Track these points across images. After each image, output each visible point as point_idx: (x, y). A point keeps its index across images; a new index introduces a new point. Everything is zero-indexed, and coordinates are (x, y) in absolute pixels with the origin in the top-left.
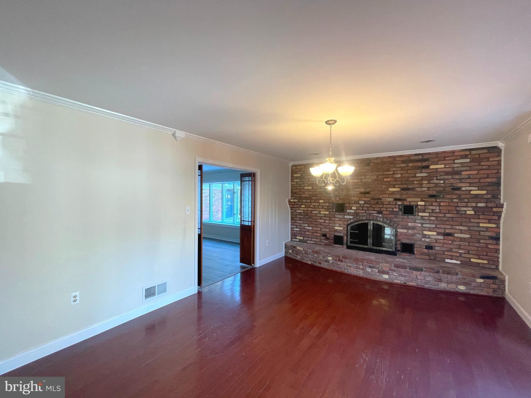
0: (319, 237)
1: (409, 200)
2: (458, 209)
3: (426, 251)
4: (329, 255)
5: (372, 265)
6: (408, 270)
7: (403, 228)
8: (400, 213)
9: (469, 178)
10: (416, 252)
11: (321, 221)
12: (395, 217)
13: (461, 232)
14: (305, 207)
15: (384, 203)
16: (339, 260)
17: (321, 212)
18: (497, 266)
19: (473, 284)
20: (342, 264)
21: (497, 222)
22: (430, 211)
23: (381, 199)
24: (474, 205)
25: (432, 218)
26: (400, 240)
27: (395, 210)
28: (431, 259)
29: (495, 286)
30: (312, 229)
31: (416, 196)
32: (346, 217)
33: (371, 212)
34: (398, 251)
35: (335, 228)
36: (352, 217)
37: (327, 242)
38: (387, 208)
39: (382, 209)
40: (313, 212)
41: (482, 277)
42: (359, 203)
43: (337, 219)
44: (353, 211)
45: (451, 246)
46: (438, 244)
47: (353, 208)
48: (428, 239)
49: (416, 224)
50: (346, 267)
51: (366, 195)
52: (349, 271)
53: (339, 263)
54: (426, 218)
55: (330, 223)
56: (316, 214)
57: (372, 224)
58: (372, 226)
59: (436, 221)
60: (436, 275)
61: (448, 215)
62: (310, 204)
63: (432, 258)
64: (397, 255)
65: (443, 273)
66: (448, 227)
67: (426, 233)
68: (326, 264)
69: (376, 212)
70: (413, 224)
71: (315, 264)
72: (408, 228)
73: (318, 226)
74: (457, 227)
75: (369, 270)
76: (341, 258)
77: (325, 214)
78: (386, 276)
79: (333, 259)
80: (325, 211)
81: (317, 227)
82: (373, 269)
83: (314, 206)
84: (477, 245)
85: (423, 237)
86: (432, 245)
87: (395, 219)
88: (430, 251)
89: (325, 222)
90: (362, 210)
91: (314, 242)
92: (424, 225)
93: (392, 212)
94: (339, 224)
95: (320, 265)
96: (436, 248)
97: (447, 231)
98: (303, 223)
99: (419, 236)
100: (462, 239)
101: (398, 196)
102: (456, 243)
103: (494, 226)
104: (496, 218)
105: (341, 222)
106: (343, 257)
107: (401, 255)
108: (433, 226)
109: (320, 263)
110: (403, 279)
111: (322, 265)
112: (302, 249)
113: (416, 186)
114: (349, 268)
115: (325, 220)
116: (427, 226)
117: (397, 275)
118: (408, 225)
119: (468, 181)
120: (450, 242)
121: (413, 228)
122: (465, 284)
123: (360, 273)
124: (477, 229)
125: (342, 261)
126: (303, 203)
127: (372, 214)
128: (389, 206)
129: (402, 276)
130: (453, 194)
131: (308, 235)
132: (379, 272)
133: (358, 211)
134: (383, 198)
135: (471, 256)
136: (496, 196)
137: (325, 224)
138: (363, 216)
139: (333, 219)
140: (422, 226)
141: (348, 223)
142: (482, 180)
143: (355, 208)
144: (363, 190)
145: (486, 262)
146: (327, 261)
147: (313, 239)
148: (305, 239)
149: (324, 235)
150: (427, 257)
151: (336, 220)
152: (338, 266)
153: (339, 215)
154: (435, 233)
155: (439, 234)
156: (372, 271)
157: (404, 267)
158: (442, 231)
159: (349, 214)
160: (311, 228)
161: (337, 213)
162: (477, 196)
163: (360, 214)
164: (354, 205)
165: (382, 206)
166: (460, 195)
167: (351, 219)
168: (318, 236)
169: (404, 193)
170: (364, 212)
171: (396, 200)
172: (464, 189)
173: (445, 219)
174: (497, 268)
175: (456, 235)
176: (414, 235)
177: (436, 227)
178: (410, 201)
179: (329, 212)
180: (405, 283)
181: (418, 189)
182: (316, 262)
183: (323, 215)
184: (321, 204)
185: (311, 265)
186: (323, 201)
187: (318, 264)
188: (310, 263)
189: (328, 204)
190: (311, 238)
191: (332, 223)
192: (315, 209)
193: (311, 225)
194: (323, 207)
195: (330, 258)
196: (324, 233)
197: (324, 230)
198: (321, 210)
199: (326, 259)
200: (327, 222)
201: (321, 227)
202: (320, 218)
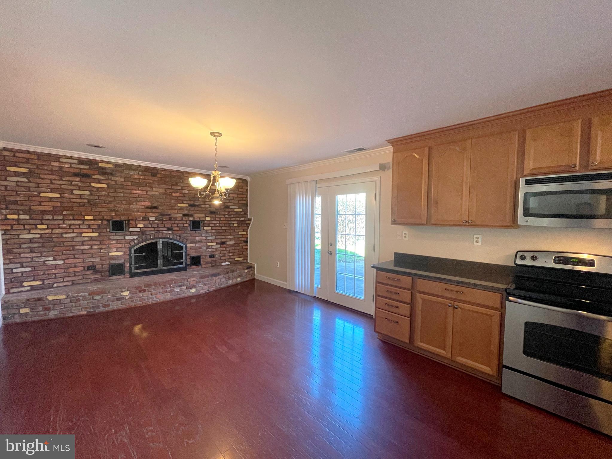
0: (81, 273)
1: (196, 215)
2: (230, 222)
3: (209, 259)
4: (123, 290)
5: (180, 284)
6: (210, 278)
7: (191, 243)
8: (189, 229)
9: (233, 200)
10: (202, 263)
11: (82, 247)
12: (185, 233)
13: (230, 240)
14: (48, 228)
15: (177, 219)
16: (140, 292)
17: (83, 235)
18: (247, 260)
19: (244, 275)
20: (145, 294)
21: (246, 230)
22: (212, 225)
23: (170, 215)
24: (239, 219)
25: (213, 231)
26: (189, 255)
27: (185, 225)
28: (213, 266)
29: (251, 272)
30: (64, 263)
31: (200, 212)
32: (127, 237)
33: (160, 229)
34: (188, 265)
35: (111, 254)
36: (136, 237)
37: (96, 276)
38: (178, 224)
39: (173, 226)
40: (64, 235)
41: (247, 268)
42: (149, 220)
43: (114, 242)
44: (138, 230)
45: (225, 252)
46: (217, 253)
47: (139, 226)
48: (211, 250)
49: (202, 237)
50: (151, 296)
51: (154, 210)
52: (155, 299)
53: (141, 295)
54: (209, 231)
55: (101, 249)
56: (73, 237)
57: (162, 242)
58: (161, 245)
59: (216, 234)
61: (223, 228)
62: (61, 222)
63: (214, 264)
64: (188, 269)
66: (223, 237)
67: (209, 244)
68: (119, 302)
69: (165, 229)
70: (200, 237)
71: (97, 311)
72: (195, 242)
73: (77, 256)
74: (228, 237)
75: (177, 290)
76: (143, 287)
77: (91, 237)
78: (193, 290)
79: (130, 292)
80: (93, 232)
81: (75, 258)
82: (182, 287)
83: (70, 225)
84: (238, 248)
85: (207, 249)
86: (213, 253)
87: (185, 235)
88: (213, 259)
89: (91, 248)
90: (151, 227)
91: (70, 283)
92: (208, 238)
93: (184, 228)
94: (117, 249)
95: (107, 309)
96: (216, 256)
97: (223, 240)
98: (40, 255)
99: (205, 248)
100: (231, 245)
101: (186, 212)
102: (228, 249)
103: (245, 233)
104: (246, 228)
105: (119, 246)
106: (145, 286)
107: (190, 268)
108: (214, 238)
109: (108, 305)
110: (206, 287)
111: (111, 307)
112: (64, 297)
113: (202, 203)
114: (154, 296)
115: (91, 246)
116: (210, 238)
117: (202, 285)
118: (195, 239)
119: (233, 201)
120: (224, 249)
121: (200, 241)
122: (240, 276)
123: (168, 297)
124: (238, 236)
125: (145, 291)
126: (43, 221)
127: (161, 232)
128: (180, 222)
129: (205, 285)
130: (225, 211)
131: (55, 274)
132: (187, 288)
133: (145, 229)
134: (172, 214)
135: (235, 256)
136: (246, 213)
137: (92, 251)
138: (150, 235)
139: (107, 242)
140: (206, 239)
141: (130, 245)
142: (240, 202)
143: (142, 226)
144: (148, 204)
145: (242, 259)
146: (121, 299)
147: (66, 279)
148: (46, 282)
149: (92, 268)
150: (210, 265)
151: (111, 243)
152: (138, 299)
153: (116, 235)
154: (215, 244)
155: (217, 243)
156: (180, 290)
157: (207, 277)
158: (219, 241)
159: (131, 234)
160: (62, 262)
161: (113, 234)
162: (237, 213)
163: (146, 232)
164: (142, 222)
165: (173, 222)
166: (229, 212)
167: (134, 240)
168: (79, 272)
169: (191, 209)
170: (153, 229)
171: (184, 215)
172: (231, 207)
173: (221, 231)
174: (247, 262)
175: (228, 243)
176: (200, 248)
177: (216, 239)
178: (198, 216)
179: (99, 233)
180: (208, 290)
181: (203, 206)
182: (98, 307)
183: (87, 239)
184: (86, 222)
185: (89, 315)
186: (91, 218)
187: (102, 309)
188: (85, 313)
189: (100, 222)
190: (63, 278)
191: (105, 248)
192: (71, 231)
193: (61, 257)
194: (89, 226)
195: (127, 293)
196: (91, 264)
197: (90, 261)
198: (84, 230)
199: (118, 296)
200: (96, 247)
201: (84, 256)
202: (81, 243)
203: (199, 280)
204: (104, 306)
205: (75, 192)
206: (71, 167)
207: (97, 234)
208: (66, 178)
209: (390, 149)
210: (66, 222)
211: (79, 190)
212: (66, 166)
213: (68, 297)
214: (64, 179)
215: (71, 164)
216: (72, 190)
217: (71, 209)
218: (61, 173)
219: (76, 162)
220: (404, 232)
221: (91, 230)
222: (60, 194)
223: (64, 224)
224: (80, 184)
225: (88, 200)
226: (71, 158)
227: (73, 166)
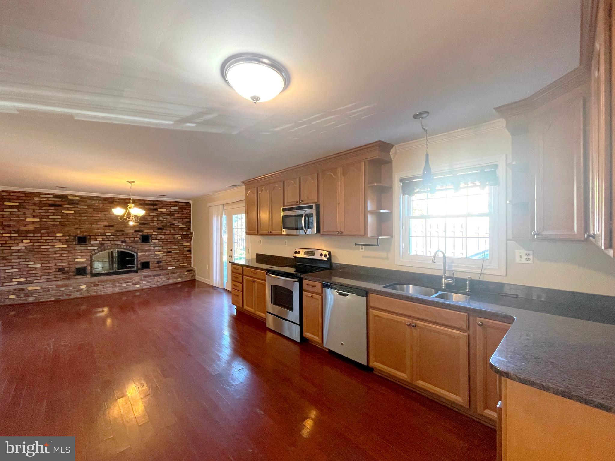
0: (53, 274)
1: (146, 231)
2: (174, 236)
3: (157, 265)
4: (82, 284)
5: (126, 281)
6: (152, 277)
7: (142, 252)
8: (140, 241)
9: (178, 218)
10: (151, 267)
11: (55, 255)
12: (136, 244)
13: (175, 249)
14: (31, 242)
15: (129, 234)
16: (95, 286)
17: (56, 246)
18: (191, 265)
19: (184, 276)
20: (98, 288)
21: (190, 242)
22: (159, 238)
23: (124, 231)
24: (181, 233)
25: (160, 243)
26: (140, 261)
27: (136, 239)
28: (160, 270)
29: (191, 275)
31: (150, 228)
32: (89, 248)
33: (116, 242)
34: (139, 269)
35: (76, 260)
36: (96, 248)
37: (65, 276)
38: (129, 238)
39: (126, 239)
40: (42, 247)
41: (187, 271)
42: (105, 235)
43: (79, 251)
44: (98, 242)
45: (171, 259)
46: (163, 259)
47: (98, 239)
48: (158, 257)
49: (150, 248)
50: (103, 289)
51: (111, 228)
52: (106, 291)
53: (95, 288)
54: (157, 243)
55: (69, 256)
56: (48, 248)
57: (117, 252)
58: (117, 254)
59: (162, 245)
60: (167, 276)
61: (169, 240)
62: (39, 238)
63: (161, 268)
64: (138, 272)
65: (171, 274)
66: (169, 247)
67: (157, 253)
68: (78, 293)
69: (120, 242)
70: (149, 248)
71: (62, 298)
72: (145, 251)
73: (51, 261)
74: (173, 247)
75: (124, 285)
76: (97, 283)
77: (62, 248)
78: (138, 286)
79: (87, 286)
80: (63, 245)
81: (49, 263)
82: (128, 284)
83: (46, 240)
84: (182, 256)
85: (155, 256)
86: (160, 260)
87: (136, 246)
88: (160, 264)
89: (61, 256)
90: (108, 240)
91: (45, 280)
92: (156, 248)
93: (135, 241)
94: (81, 256)
95: (69, 297)
96: (163, 262)
97: (169, 250)
98: (24, 261)
99: (153, 256)
100: (176, 254)
101: (137, 229)
102: (173, 256)
103: (189, 244)
104: (190, 240)
105: (83, 254)
106: (99, 282)
107: (141, 271)
108: (161, 248)
109: (70, 295)
110: (149, 284)
111: (72, 296)
112: (38, 288)
113: (150, 222)
114: (105, 289)
115: (61, 254)
116: (158, 248)
117: (146, 282)
118: (145, 249)
119: (178, 220)
120: (170, 256)
121: (149, 251)
122: (180, 277)
123: (117, 290)
124: (182, 247)
125: (98, 285)
126: (27, 238)
127: (116, 244)
128: (132, 236)
129: (148, 282)
130: (171, 227)
131: (35, 274)
132: (132, 284)
133: (103, 242)
134: (126, 231)
135: (181, 262)
136: (189, 229)
137: (61, 258)
138: (107, 246)
139: (74, 251)
140: (154, 249)
141: (92, 253)
142: (184, 220)
143: (101, 240)
144: (107, 224)
145: (186, 264)
146: (81, 290)
147: (43, 277)
148: (28, 279)
149: (61, 270)
150: (158, 269)
151: (77, 252)
152: (93, 291)
153: (80, 247)
154: (162, 252)
155: (164, 252)
156: (127, 286)
157: (150, 276)
158: (165, 250)
159: (93, 245)
160: (40, 265)
161: (78, 246)
162: (182, 228)
163: (105, 244)
164: (100, 237)
165: (126, 236)
166: (174, 228)
167: (95, 250)
168: (52, 272)
169: (142, 227)
170: (109, 242)
171: (136, 231)
172: (176, 224)
173: (167, 243)
174: (191, 267)
175: (173, 252)
176: (149, 255)
177: (162, 249)
178: (146, 232)
179: (68, 245)
180: (151, 286)
181: (151, 224)
182: (63, 296)
183: (58, 249)
184: (57, 238)
185: (56, 301)
186: (61, 234)
187: (66, 297)
188: (53, 299)
189: (68, 237)
190: (41, 276)
191: (72, 256)
192: (47, 244)
193: (39, 262)
194: (60, 241)
195: (84, 286)
196: (61, 267)
197: (60, 264)
198: (56, 243)
199: (77, 288)
200: (65, 255)
201: (56, 261)
202: (54, 252)
203: (143, 278)
204: (67, 295)
205: (50, 217)
206: (48, 200)
207: (66, 246)
208: (44, 208)
209: (244, 187)
210: (43, 238)
211: (53, 215)
212: (45, 200)
213: (42, 288)
214: (43, 209)
215: (48, 198)
216: (48, 216)
217: (47, 229)
218: (41, 204)
219: (52, 196)
220: (260, 240)
221: (61, 243)
222: (40, 219)
223: (42, 239)
224: (54, 211)
225: (60, 222)
226: (48, 194)
227: (50, 199)
